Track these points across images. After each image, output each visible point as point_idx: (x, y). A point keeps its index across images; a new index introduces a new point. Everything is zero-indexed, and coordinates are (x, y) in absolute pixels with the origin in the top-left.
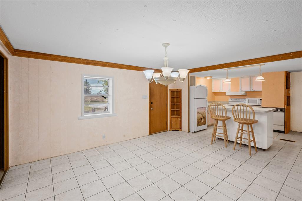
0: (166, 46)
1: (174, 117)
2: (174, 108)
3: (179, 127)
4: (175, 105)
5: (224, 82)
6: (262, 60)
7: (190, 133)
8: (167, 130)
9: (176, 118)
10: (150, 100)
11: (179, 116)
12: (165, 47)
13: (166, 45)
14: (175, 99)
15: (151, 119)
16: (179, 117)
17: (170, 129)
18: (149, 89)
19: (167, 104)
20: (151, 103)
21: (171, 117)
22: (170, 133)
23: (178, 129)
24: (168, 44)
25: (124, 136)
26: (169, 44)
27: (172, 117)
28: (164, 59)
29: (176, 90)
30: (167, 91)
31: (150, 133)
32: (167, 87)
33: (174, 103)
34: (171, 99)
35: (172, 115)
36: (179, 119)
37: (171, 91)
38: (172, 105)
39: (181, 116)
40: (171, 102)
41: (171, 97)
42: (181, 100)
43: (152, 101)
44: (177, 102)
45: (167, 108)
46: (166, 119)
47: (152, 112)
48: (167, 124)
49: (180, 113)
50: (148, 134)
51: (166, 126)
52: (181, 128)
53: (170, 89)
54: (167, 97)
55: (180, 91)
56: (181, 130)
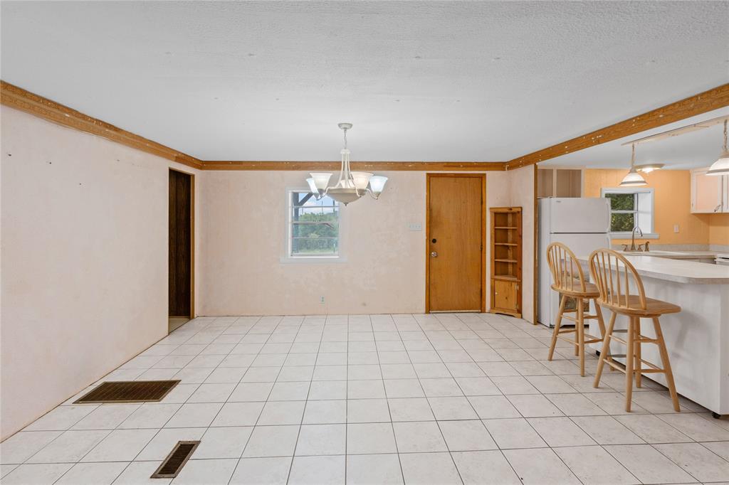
0: (345, 129)
1: (501, 280)
2: (507, 258)
3: (514, 307)
4: (511, 248)
5: (622, 183)
6: (692, 106)
7: (539, 326)
8: (483, 311)
9: (507, 283)
10: (429, 234)
11: (516, 279)
12: (343, 130)
13: (346, 127)
14: (510, 234)
15: (432, 277)
16: (515, 282)
17: (491, 308)
18: (427, 210)
19: (482, 245)
20: (432, 241)
21: (494, 280)
22: (490, 318)
23: (513, 311)
24: (349, 124)
25: (364, 305)
26: (351, 125)
27: (495, 280)
28: (343, 152)
29: (506, 211)
30: (482, 212)
31: (429, 309)
32: (482, 202)
33: (507, 242)
34: (493, 232)
35: (495, 275)
36: (515, 287)
37: (496, 214)
38: (497, 247)
39: (521, 278)
40: (495, 242)
41: (495, 229)
42: (521, 236)
43: (434, 238)
44: (513, 242)
45: (483, 255)
46: (480, 282)
47: (434, 262)
48: (483, 294)
49: (518, 270)
50: (424, 311)
51: (479, 299)
52: (520, 311)
53: (490, 208)
54: (483, 229)
55: (518, 212)
56: (520, 315)
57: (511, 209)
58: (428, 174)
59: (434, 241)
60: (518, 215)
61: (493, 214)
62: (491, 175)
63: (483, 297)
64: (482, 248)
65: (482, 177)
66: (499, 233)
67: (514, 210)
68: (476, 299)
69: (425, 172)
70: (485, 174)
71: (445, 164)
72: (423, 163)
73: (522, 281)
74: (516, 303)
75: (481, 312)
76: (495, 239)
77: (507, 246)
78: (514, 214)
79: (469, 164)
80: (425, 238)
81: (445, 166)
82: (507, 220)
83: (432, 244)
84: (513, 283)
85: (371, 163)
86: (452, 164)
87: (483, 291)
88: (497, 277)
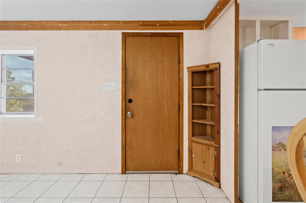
1: (198, 143)
4: (209, 109)
8: (180, 172)
9: (205, 147)
10: (125, 94)
11: (213, 143)
14: (208, 94)
15: (128, 138)
16: (212, 146)
17: (189, 170)
18: (122, 69)
19: (179, 106)
20: (127, 101)
21: (191, 142)
23: (210, 177)
25: (60, 164)
27: (193, 141)
29: (204, 68)
30: (180, 71)
31: (125, 170)
32: (180, 62)
33: (205, 103)
34: (191, 91)
35: (193, 135)
36: (212, 151)
37: (193, 73)
38: (195, 108)
39: (218, 142)
40: (193, 102)
41: (193, 89)
42: (219, 96)
43: (130, 98)
44: (211, 103)
45: (181, 114)
46: (177, 143)
47: (130, 122)
48: (180, 155)
49: (216, 133)
50: (120, 172)
51: (176, 160)
52: (218, 180)
53: (188, 68)
54: (181, 89)
55: (216, 69)
56: (218, 184)
57: (208, 66)
58: (123, 33)
59: (130, 101)
60: (216, 72)
61: (191, 73)
62: (188, 35)
63: (181, 158)
64: (179, 109)
65: (179, 36)
66: (197, 93)
67: (211, 67)
68: (173, 160)
69: (121, 32)
70: (182, 33)
71: (141, 23)
72: (117, 22)
73: (220, 146)
74: (213, 169)
75: (179, 173)
76: (193, 99)
77: (206, 106)
78: (211, 71)
79: (165, 23)
80: (120, 97)
81: (141, 25)
82: (205, 80)
83: (128, 104)
84: (210, 148)
85: (65, 22)
86: (148, 23)
87: (181, 152)
88: (194, 139)
